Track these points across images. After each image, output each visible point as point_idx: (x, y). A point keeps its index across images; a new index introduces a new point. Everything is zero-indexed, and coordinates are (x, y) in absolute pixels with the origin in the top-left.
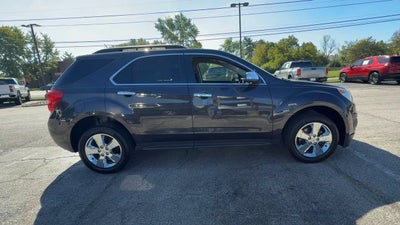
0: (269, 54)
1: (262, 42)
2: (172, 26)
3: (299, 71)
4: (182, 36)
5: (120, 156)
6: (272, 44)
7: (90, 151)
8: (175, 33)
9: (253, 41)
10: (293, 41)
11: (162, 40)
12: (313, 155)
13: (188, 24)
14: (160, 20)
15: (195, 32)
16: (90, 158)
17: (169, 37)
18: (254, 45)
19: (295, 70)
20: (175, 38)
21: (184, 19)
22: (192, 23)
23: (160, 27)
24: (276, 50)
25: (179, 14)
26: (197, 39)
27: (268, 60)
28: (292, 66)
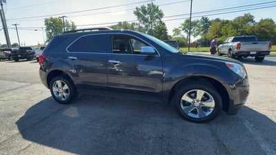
0: (223, 30)
1: (218, 20)
2: (145, 12)
3: (239, 45)
4: (151, 19)
5: (68, 95)
6: (227, 22)
7: (55, 89)
8: (146, 16)
9: (210, 20)
10: (249, 18)
11: (138, 22)
12: (197, 116)
13: (156, 9)
14: (137, 9)
15: (161, 15)
16: (55, 93)
17: (143, 19)
18: (210, 23)
19: (235, 44)
20: (146, 20)
21: (154, 6)
22: (159, 9)
23: (137, 13)
24: (231, 27)
25: (150, 3)
26: (162, 20)
27: (221, 35)
28: (234, 40)
